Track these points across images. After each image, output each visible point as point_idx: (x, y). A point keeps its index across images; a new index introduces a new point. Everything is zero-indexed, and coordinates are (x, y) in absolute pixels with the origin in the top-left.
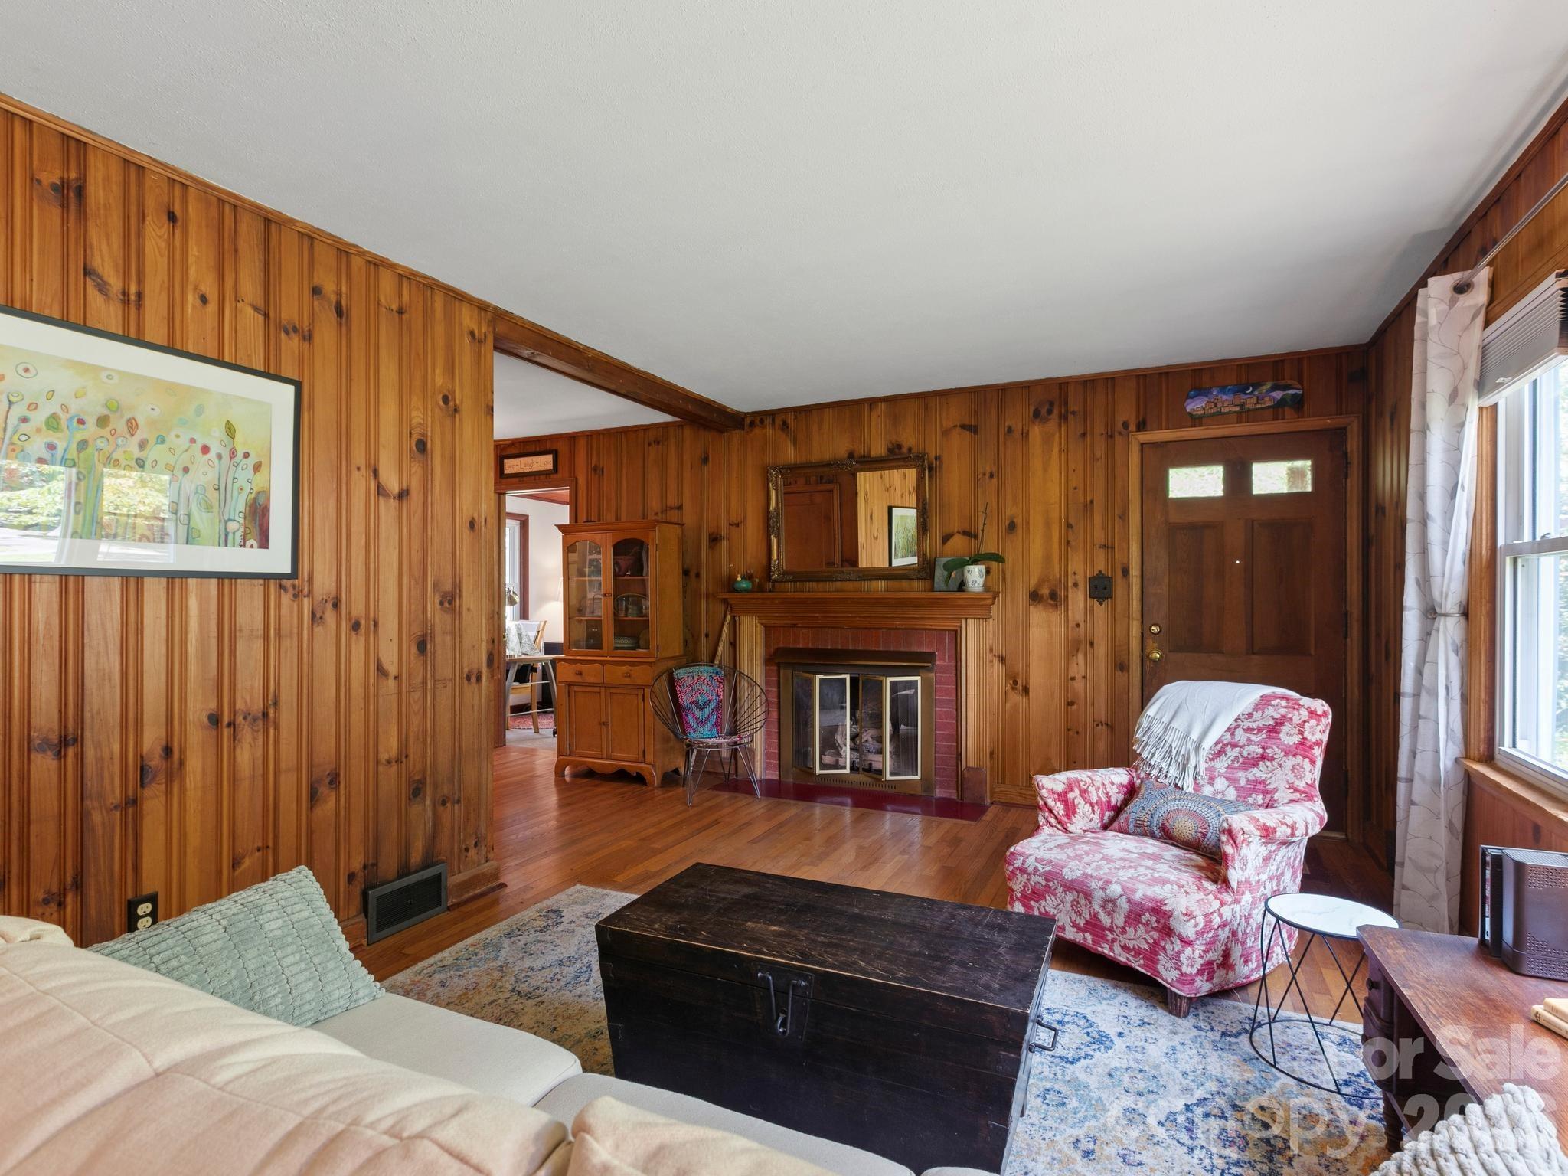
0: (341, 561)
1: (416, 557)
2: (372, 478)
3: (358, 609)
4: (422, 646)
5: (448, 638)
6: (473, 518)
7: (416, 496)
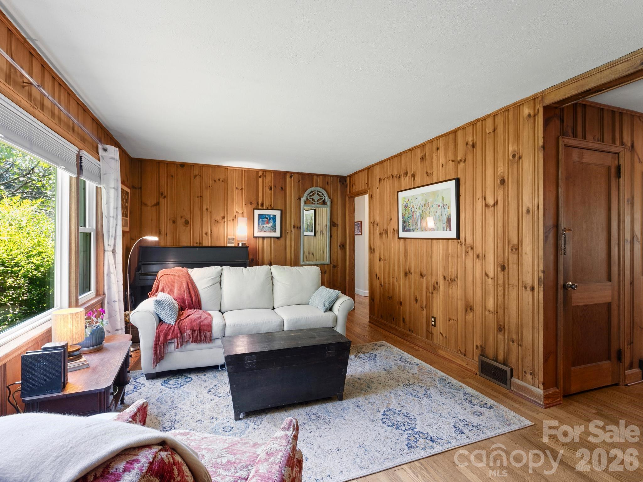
0: (473, 233)
1: (500, 230)
2: (483, 201)
3: (478, 250)
4: (503, 268)
5: (515, 266)
6: (528, 208)
7: (501, 204)
